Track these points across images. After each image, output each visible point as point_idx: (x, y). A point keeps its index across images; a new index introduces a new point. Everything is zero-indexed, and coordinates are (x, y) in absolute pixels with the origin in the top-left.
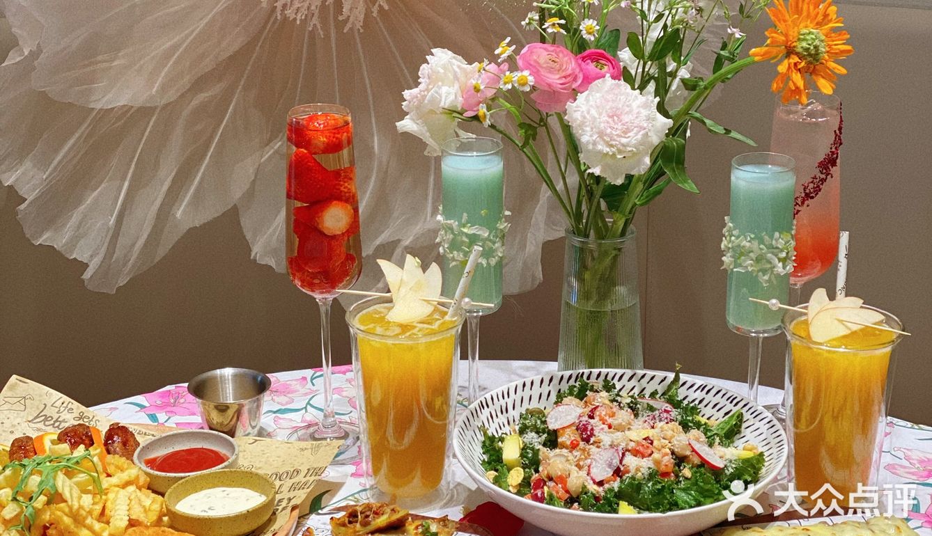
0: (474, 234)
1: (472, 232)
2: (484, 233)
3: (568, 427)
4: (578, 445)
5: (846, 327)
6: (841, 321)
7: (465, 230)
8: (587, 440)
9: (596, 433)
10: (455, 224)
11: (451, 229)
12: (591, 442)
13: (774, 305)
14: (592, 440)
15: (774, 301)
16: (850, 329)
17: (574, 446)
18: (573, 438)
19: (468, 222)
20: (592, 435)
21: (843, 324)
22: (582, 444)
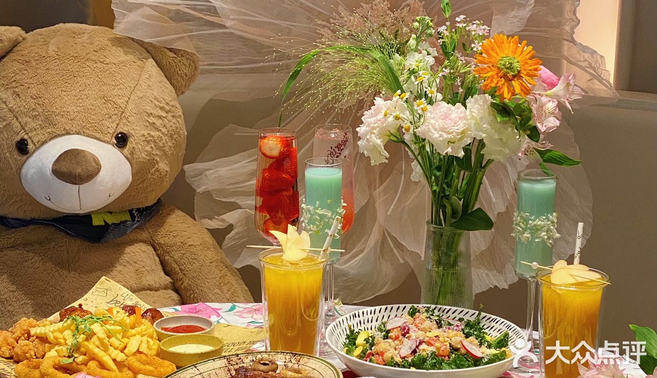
0: (323, 214)
1: (322, 213)
2: (329, 214)
3: (396, 328)
4: (398, 338)
5: (575, 279)
6: (572, 276)
7: (318, 211)
8: (404, 335)
9: (410, 332)
10: (311, 208)
11: (309, 211)
12: (406, 336)
13: (534, 265)
14: (407, 335)
15: (535, 263)
16: (577, 280)
17: (397, 338)
18: (397, 334)
19: (319, 207)
20: (408, 332)
21: (574, 278)
22: (401, 337)
